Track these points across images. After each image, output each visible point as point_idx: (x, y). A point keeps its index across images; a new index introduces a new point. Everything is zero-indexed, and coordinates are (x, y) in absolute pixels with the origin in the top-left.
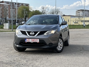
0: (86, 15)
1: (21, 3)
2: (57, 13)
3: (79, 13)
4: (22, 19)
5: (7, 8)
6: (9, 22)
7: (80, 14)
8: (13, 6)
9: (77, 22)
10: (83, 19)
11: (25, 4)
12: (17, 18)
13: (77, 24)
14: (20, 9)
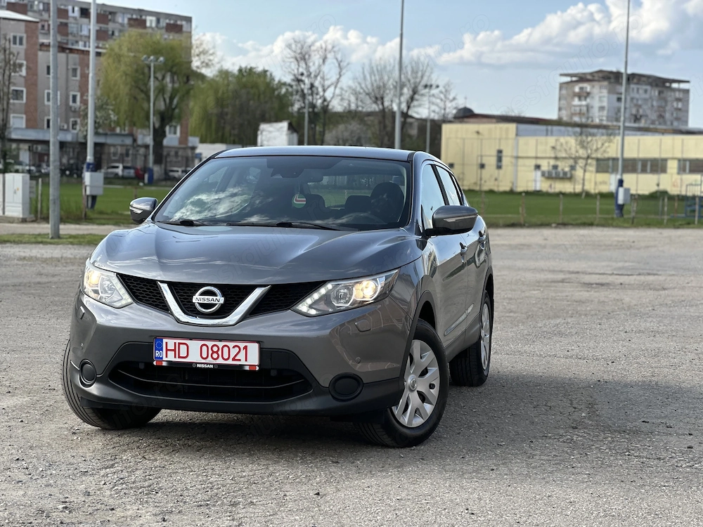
0: (637, 119)
1: (125, 10)
2: (407, 92)
3: (583, 95)
4: (131, 135)
5: (16, 48)
6: (25, 156)
7: (588, 107)
8: (63, 28)
9: (564, 166)
10: (611, 148)
11: (158, 16)
12: (97, 125)
13: (567, 187)
14: (118, 58)
